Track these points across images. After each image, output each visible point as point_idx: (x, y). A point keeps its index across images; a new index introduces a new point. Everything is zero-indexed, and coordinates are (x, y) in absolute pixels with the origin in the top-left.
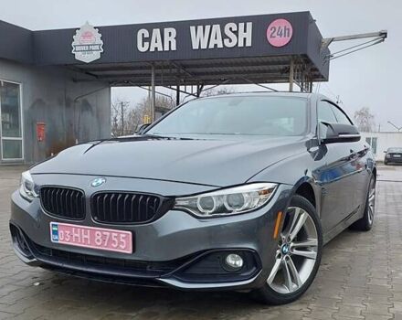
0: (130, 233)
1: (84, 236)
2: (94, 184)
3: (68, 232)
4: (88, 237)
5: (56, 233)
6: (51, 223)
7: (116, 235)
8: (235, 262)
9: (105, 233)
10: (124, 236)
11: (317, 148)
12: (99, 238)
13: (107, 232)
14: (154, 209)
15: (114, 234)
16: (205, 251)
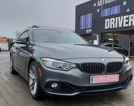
0: (118, 75)
1: (103, 79)
3: (97, 79)
4: (105, 79)
5: (92, 80)
6: (91, 76)
7: (114, 76)
9: (110, 76)
10: (116, 76)
12: (109, 78)
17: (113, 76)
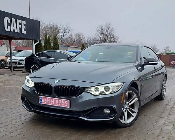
0: (69, 100)
1: (52, 101)
2: (55, 82)
3: (46, 100)
4: (53, 102)
5: (41, 100)
6: (39, 96)
8: (107, 111)
9: (59, 100)
11: (140, 67)
13: (60, 100)
14: (77, 92)
15: (63, 101)
16: (96, 107)
17: (63, 100)
